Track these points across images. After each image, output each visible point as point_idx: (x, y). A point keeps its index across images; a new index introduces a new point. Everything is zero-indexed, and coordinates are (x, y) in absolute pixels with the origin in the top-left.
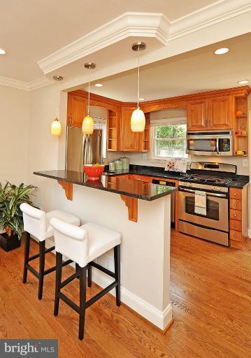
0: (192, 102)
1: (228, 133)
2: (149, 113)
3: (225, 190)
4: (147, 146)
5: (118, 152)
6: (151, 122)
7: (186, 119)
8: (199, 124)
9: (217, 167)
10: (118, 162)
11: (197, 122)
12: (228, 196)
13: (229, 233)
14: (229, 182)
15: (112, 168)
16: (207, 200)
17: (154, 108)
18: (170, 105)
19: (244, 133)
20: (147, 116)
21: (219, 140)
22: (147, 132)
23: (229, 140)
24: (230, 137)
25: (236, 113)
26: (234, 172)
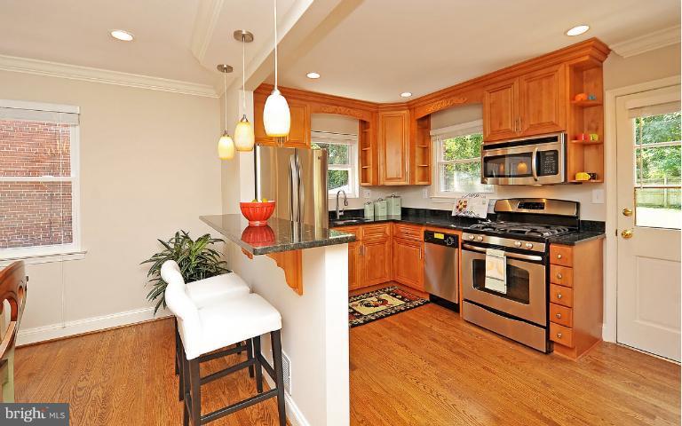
0: (490, 88)
1: (555, 139)
2: (428, 117)
3: (541, 248)
4: (426, 176)
5: (376, 186)
6: (432, 133)
7: (480, 122)
8: (503, 128)
9: (542, 206)
10: (378, 204)
11: (501, 124)
12: (546, 261)
13: (547, 328)
15: (369, 215)
16: (509, 267)
17: (430, 110)
18: (455, 100)
19: (594, 137)
20: (424, 123)
21: (538, 153)
22: (426, 152)
23: (556, 153)
24: (559, 146)
25: (573, 98)
26: (575, 214)
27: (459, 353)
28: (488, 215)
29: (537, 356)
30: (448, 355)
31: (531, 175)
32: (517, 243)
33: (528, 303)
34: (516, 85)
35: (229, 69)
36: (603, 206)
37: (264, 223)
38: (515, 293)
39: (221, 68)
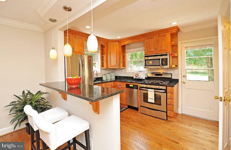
0: (146, 37)
1: (167, 55)
2: (124, 46)
3: (164, 88)
4: (124, 65)
5: (107, 69)
6: (126, 51)
7: (144, 48)
8: (150, 50)
9: (162, 75)
10: (108, 75)
11: (150, 49)
12: (166, 92)
13: (166, 112)
14: (166, 83)
15: (104, 79)
16: (155, 94)
17: (126, 43)
18: (135, 40)
19: (176, 55)
21: (162, 59)
22: (124, 57)
23: (167, 59)
24: (168, 57)
25: (171, 43)
26: (171, 77)
27: (143, 125)
28: (145, 78)
29: (164, 121)
30: (139, 126)
31: (160, 65)
32: (157, 87)
33: (161, 105)
34: (155, 38)
35: (55, 21)
36: (178, 75)
37: (77, 86)
38: (156, 103)
39: (51, 20)
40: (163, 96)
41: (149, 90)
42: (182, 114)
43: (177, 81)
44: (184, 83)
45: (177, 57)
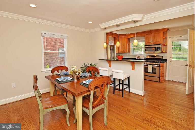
0: (147, 34)
1: (160, 45)
3: (159, 64)
6: (130, 41)
7: (144, 40)
8: (149, 42)
9: (156, 57)
11: (149, 41)
12: (159, 66)
13: (159, 78)
14: (160, 61)
16: (152, 67)
18: (138, 35)
19: (166, 44)
20: (129, 39)
21: (157, 47)
22: (129, 45)
24: (161, 46)
25: (163, 38)
26: (162, 58)
28: (145, 59)
29: (158, 83)
31: (155, 51)
32: (154, 63)
33: (156, 74)
34: (152, 34)
35: (106, 29)
36: (167, 57)
38: (153, 72)
39: (104, 29)
40: (158, 68)
41: (149, 65)
42: (169, 81)
43: (166, 60)
44: (170, 61)
45: (166, 46)
